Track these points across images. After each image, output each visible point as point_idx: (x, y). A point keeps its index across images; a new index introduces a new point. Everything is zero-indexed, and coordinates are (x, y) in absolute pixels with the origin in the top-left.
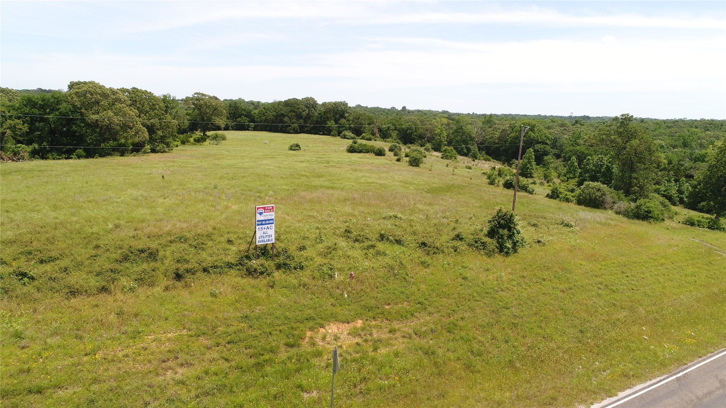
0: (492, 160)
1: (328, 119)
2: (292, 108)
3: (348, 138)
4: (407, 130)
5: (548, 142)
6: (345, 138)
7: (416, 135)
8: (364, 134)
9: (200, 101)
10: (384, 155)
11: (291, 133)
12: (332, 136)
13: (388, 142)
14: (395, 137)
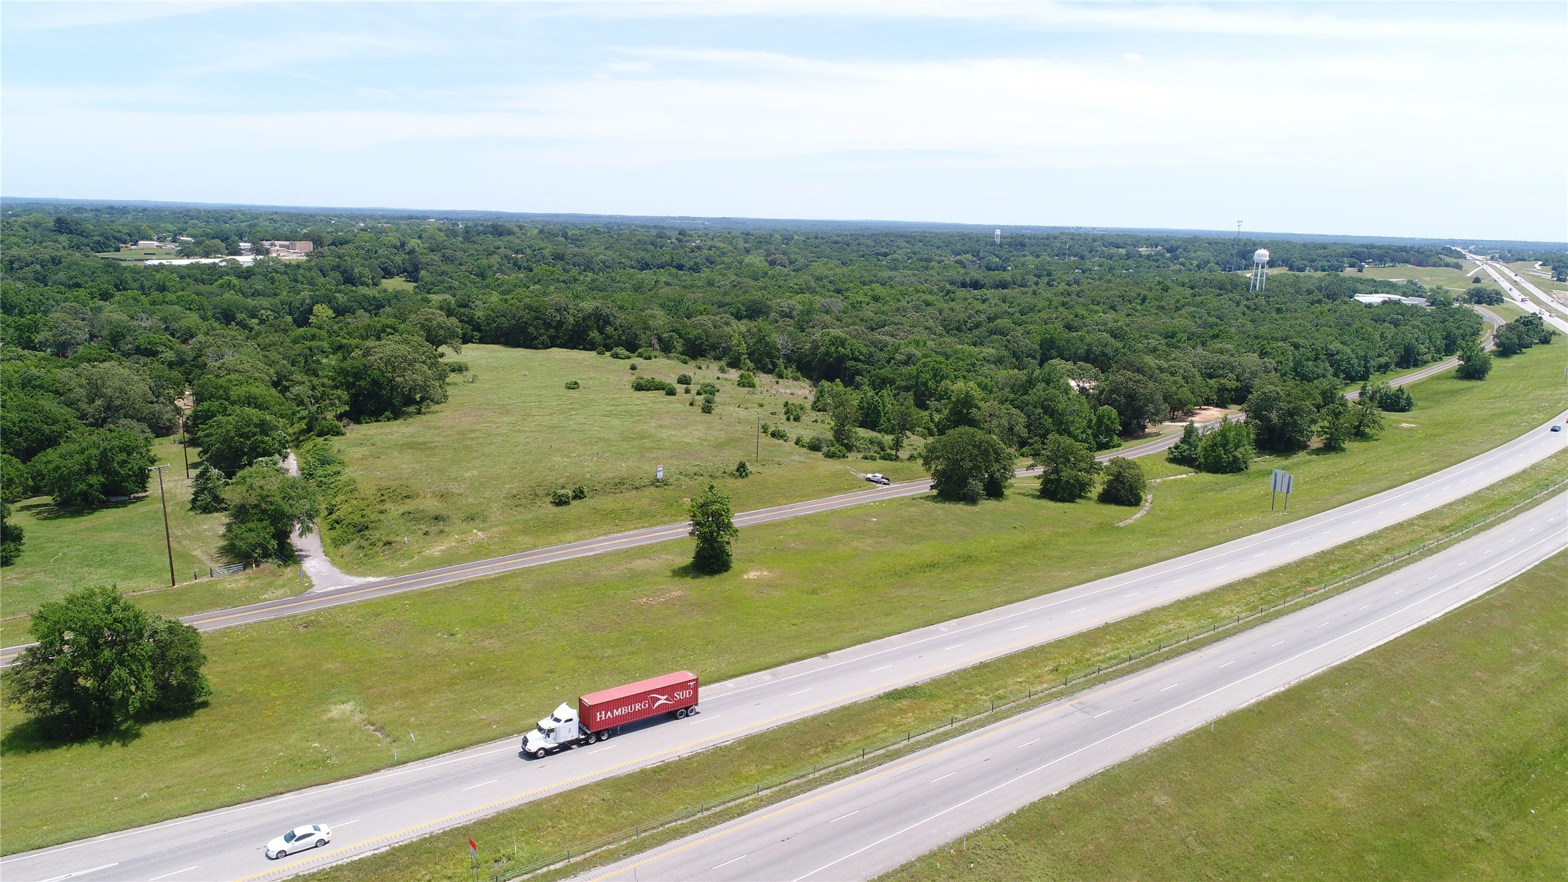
0: (801, 378)
1: (590, 328)
2: (538, 314)
3: (621, 358)
4: (696, 340)
5: (861, 357)
6: (617, 358)
7: (707, 345)
8: (640, 350)
9: (431, 322)
10: (675, 395)
11: (539, 348)
12: (599, 353)
13: (672, 359)
14: (680, 349)
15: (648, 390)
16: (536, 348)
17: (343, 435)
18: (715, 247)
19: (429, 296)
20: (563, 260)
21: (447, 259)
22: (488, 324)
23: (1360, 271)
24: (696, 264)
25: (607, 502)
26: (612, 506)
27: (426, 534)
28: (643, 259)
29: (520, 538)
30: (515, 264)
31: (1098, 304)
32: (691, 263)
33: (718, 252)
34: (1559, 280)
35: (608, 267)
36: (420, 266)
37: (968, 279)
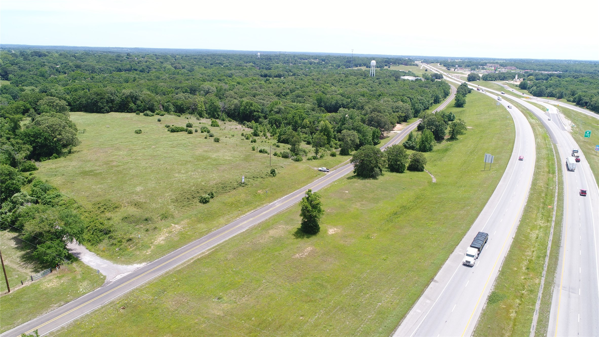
0: (233, 121)
1: (129, 102)
2: (102, 96)
3: (150, 116)
4: (177, 105)
5: (260, 110)
6: (148, 116)
7: (186, 108)
8: (157, 112)
10: (192, 133)
12: (137, 114)
13: (172, 115)
14: (173, 110)
15: (178, 131)
16: (103, 113)
17: (37, 169)
18: (148, 61)
19: (24, 87)
20: (80, 68)
21: (21, 69)
22: (75, 102)
23: (389, 67)
24: (143, 69)
25: (227, 198)
26: (230, 200)
27: (147, 230)
28: (118, 67)
29: (199, 225)
30: (57, 70)
31: (328, 83)
32: (141, 69)
33: (151, 64)
34: (448, 70)
35: (102, 71)
36: (8, 72)
37: (263, 73)
